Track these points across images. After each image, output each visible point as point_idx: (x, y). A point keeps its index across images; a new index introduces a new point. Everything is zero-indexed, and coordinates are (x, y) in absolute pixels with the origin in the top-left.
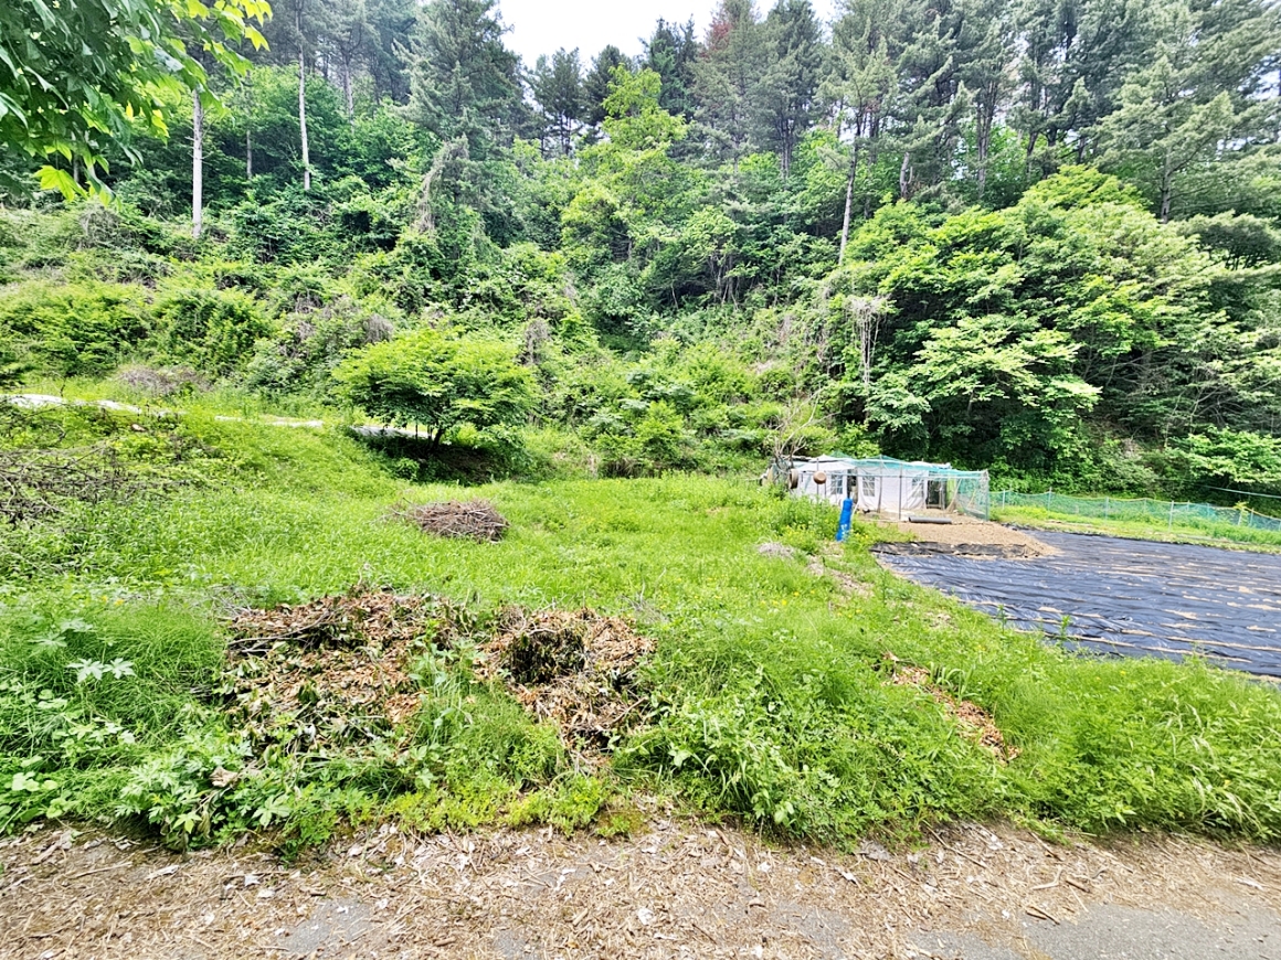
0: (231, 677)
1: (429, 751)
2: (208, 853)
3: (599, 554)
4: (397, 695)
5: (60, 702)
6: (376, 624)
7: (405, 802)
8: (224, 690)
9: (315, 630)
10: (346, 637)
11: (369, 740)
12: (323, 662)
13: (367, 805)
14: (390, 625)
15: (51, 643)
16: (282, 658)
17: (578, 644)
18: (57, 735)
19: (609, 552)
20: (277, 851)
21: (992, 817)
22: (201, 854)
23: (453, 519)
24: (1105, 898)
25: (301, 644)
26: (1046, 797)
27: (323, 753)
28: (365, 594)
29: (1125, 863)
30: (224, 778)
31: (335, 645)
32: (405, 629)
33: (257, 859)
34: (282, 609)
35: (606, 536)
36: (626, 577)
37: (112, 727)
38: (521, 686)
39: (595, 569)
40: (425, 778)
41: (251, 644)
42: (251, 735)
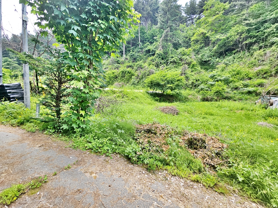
0: (136, 136)
1: (172, 158)
2: (137, 165)
3: (203, 120)
4: (164, 145)
5: (116, 135)
6: (158, 130)
7: (168, 167)
8: (135, 138)
9: (148, 130)
10: (154, 132)
11: (160, 153)
12: (150, 136)
13: (161, 165)
14: (161, 131)
15: (115, 126)
16: (143, 134)
18: (116, 140)
19: (205, 120)
20: (147, 169)
22: (136, 165)
23: (167, 110)
25: (146, 132)
27: (152, 153)
28: (156, 124)
30: (138, 153)
31: (152, 133)
32: (163, 132)
33: (144, 169)
34: (142, 125)
37: (123, 141)
38: (189, 149)
39: (202, 124)
40: (172, 163)
41: (139, 130)
42: (141, 147)
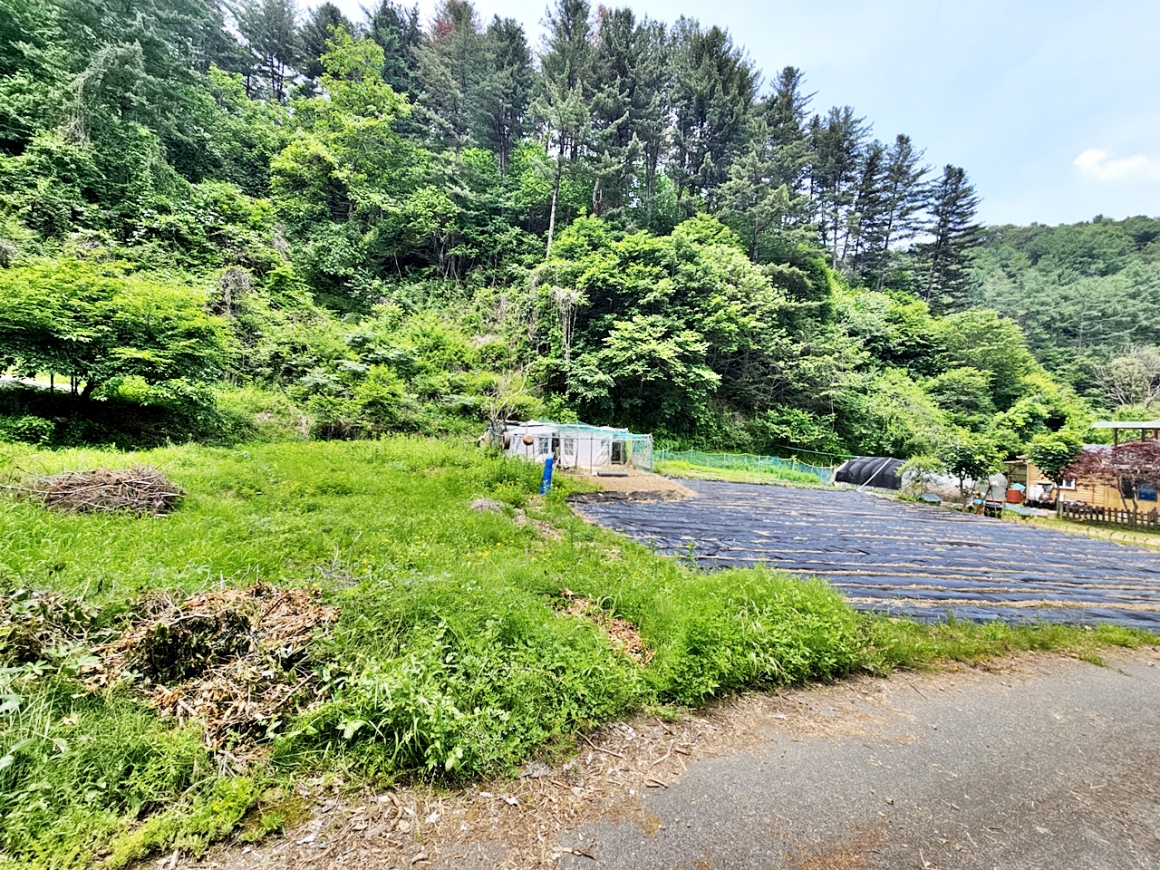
17: (244, 625)
19: (314, 517)
21: (630, 712)
23: (98, 491)
24: (699, 756)
26: (667, 686)
29: (713, 724)
35: (312, 501)
36: (329, 542)
